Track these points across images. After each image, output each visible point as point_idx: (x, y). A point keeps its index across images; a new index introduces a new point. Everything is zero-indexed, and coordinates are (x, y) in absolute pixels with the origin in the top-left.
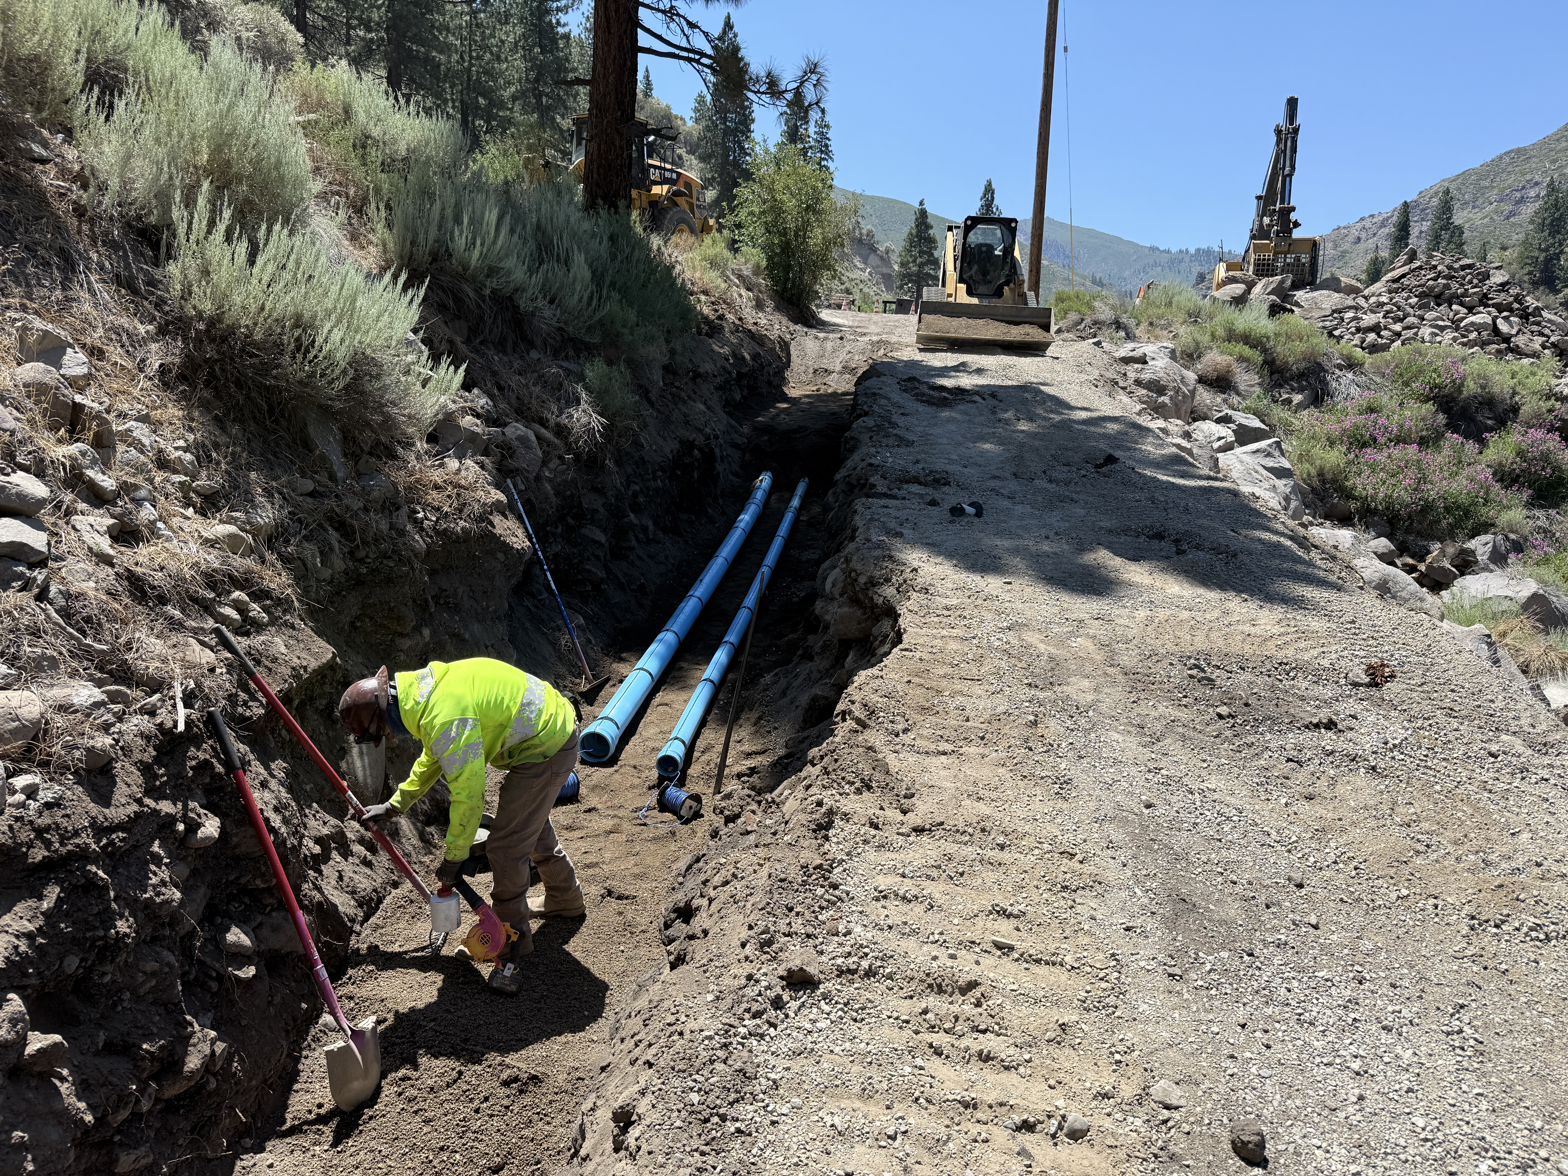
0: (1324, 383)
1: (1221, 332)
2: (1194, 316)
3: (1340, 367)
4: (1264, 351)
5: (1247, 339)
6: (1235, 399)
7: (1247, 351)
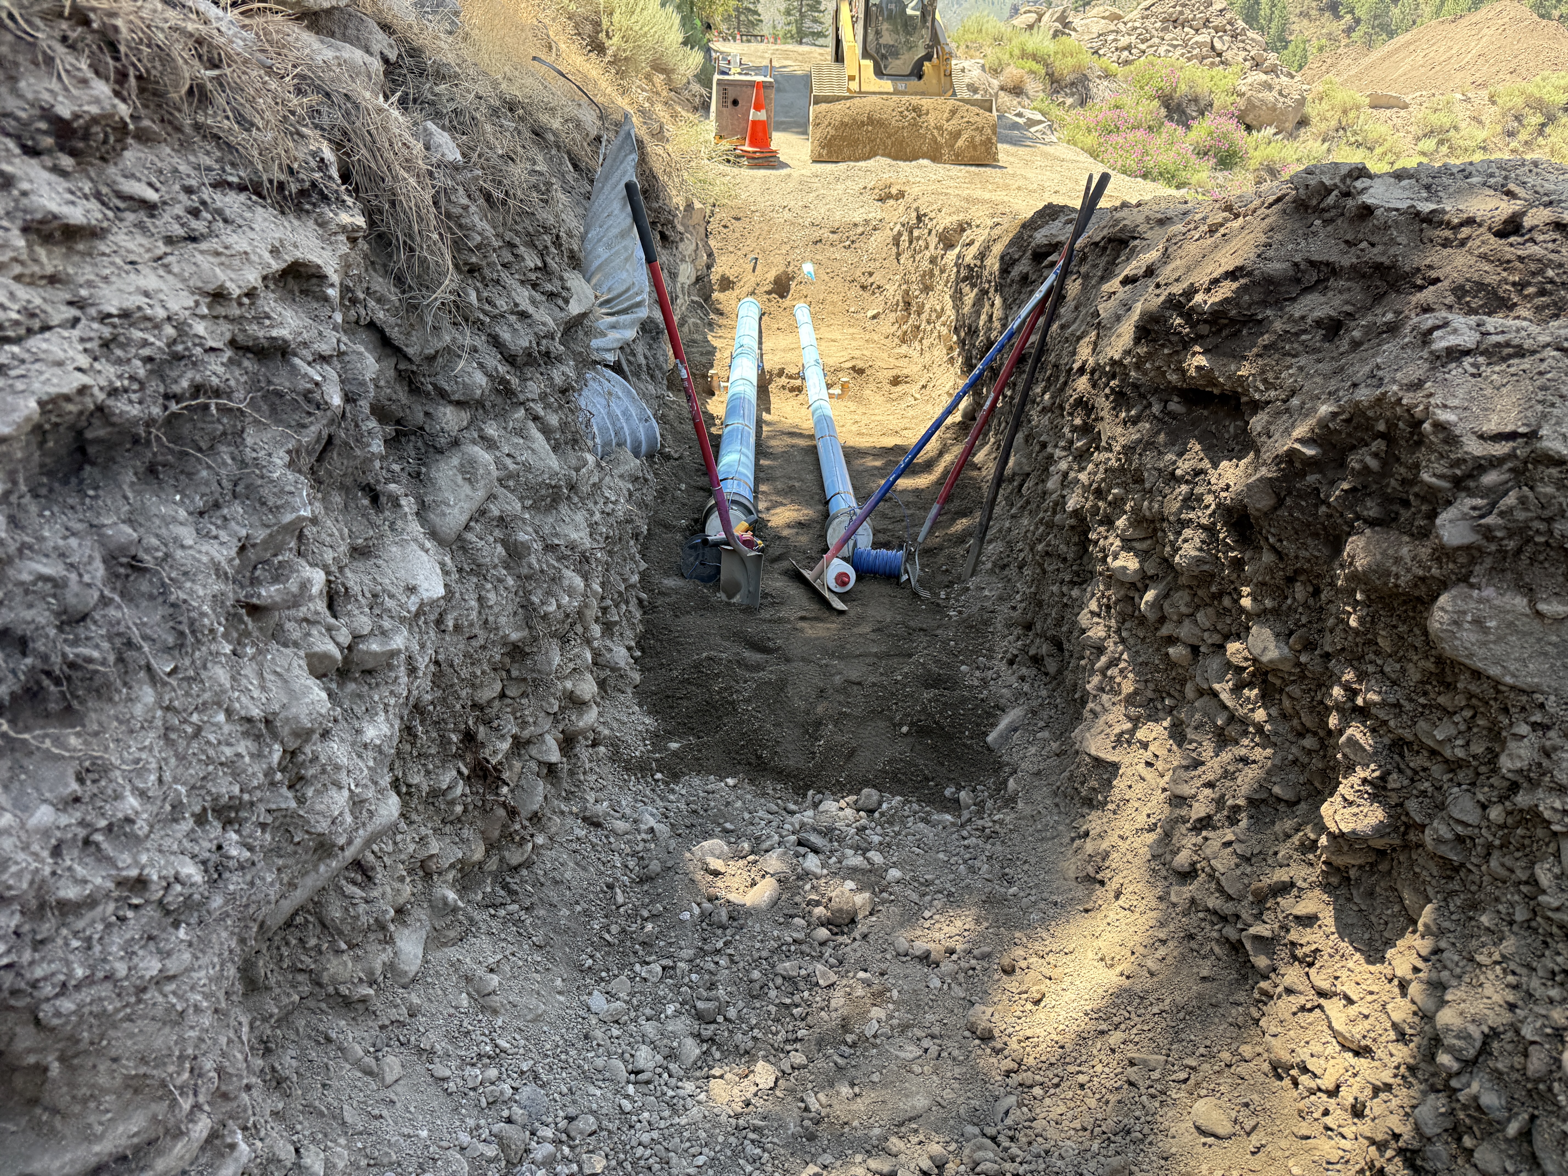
0: (1087, 89)
1: (1017, 52)
2: (998, 40)
3: (1099, 77)
4: (1047, 65)
5: (1034, 57)
6: (1026, 102)
7: (1035, 66)
